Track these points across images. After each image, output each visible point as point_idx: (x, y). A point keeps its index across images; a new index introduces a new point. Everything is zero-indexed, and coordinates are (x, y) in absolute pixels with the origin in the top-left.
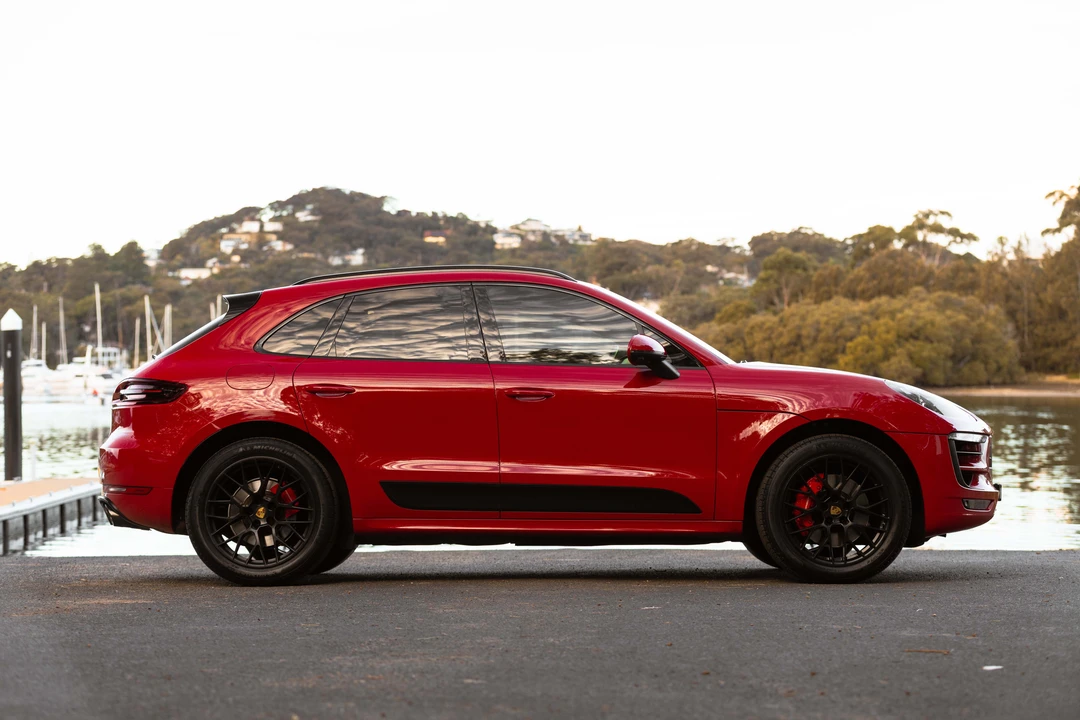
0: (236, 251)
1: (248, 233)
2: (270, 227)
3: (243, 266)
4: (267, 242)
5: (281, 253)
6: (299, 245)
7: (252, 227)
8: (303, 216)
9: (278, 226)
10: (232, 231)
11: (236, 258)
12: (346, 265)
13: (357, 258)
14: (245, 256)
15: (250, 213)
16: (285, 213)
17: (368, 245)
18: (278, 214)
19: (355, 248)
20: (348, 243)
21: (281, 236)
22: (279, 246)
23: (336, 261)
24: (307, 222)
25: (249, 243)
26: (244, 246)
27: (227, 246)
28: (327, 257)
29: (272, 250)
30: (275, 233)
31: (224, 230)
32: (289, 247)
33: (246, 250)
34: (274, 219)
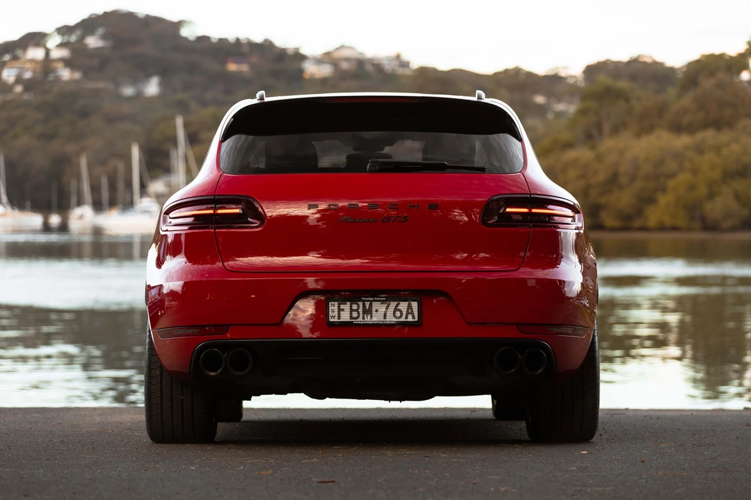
0: (19, 80)
1: (32, 61)
2: (56, 54)
3: (27, 97)
4: (53, 71)
5: (67, 82)
6: (87, 72)
7: (36, 54)
8: (93, 42)
9: (64, 53)
10: (15, 58)
11: (19, 89)
12: (139, 96)
13: (152, 88)
14: (29, 85)
15: (35, 39)
16: (73, 38)
17: (165, 73)
18: (66, 38)
19: (148, 76)
20: (143, 70)
21: (68, 63)
22: (65, 74)
23: (128, 91)
24: (97, 49)
25: (34, 72)
26: (28, 75)
27: (9, 76)
28: (118, 85)
29: (58, 80)
30: (62, 60)
31: (7, 57)
32: (77, 75)
33: (29, 80)
34: (61, 45)
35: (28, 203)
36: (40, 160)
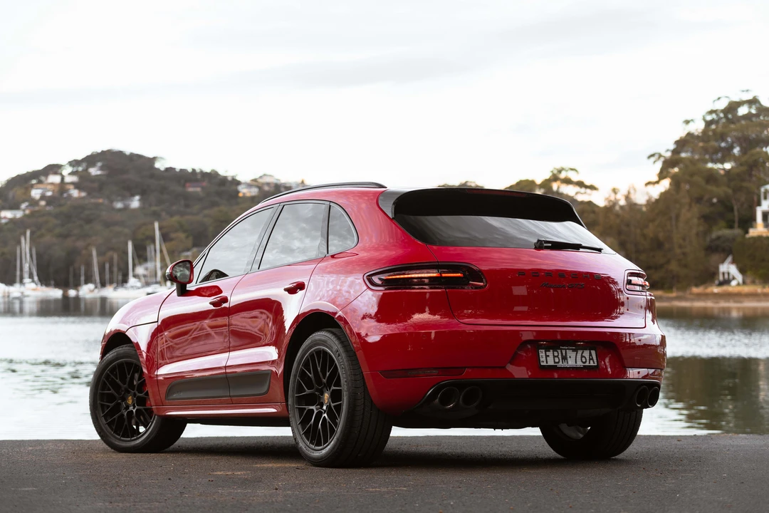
0: (43, 197)
1: (52, 184)
2: (68, 179)
3: (48, 208)
4: (67, 191)
5: (77, 199)
6: (90, 193)
7: (55, 179)
8: (94, 171)
9: (74, 179)
10: (40, 182)
11: (43, 203)
12: (126, 208)
13: (135, 203)
14: (50, 201)
15: (54, 169)
16: (80, 169)
17: (144, 193)
18: (75, 169)
19: (133, 195)
20: (129, 191)
21: (77, 186)
22: (75, 193)
23: (119, 205)
24: (97, 176)
25: (53, 191)
26: (49, 194)
27: (36, 194)
28: (112, 202)
29: (70, 196)
30: (72, 183)
31: (34, 182)
32: (83, 194)
33: (49, 197)
34: (72, 174)
35: (52, 282)
36: (58, 252)
